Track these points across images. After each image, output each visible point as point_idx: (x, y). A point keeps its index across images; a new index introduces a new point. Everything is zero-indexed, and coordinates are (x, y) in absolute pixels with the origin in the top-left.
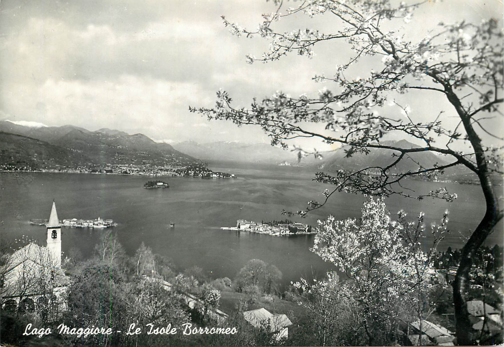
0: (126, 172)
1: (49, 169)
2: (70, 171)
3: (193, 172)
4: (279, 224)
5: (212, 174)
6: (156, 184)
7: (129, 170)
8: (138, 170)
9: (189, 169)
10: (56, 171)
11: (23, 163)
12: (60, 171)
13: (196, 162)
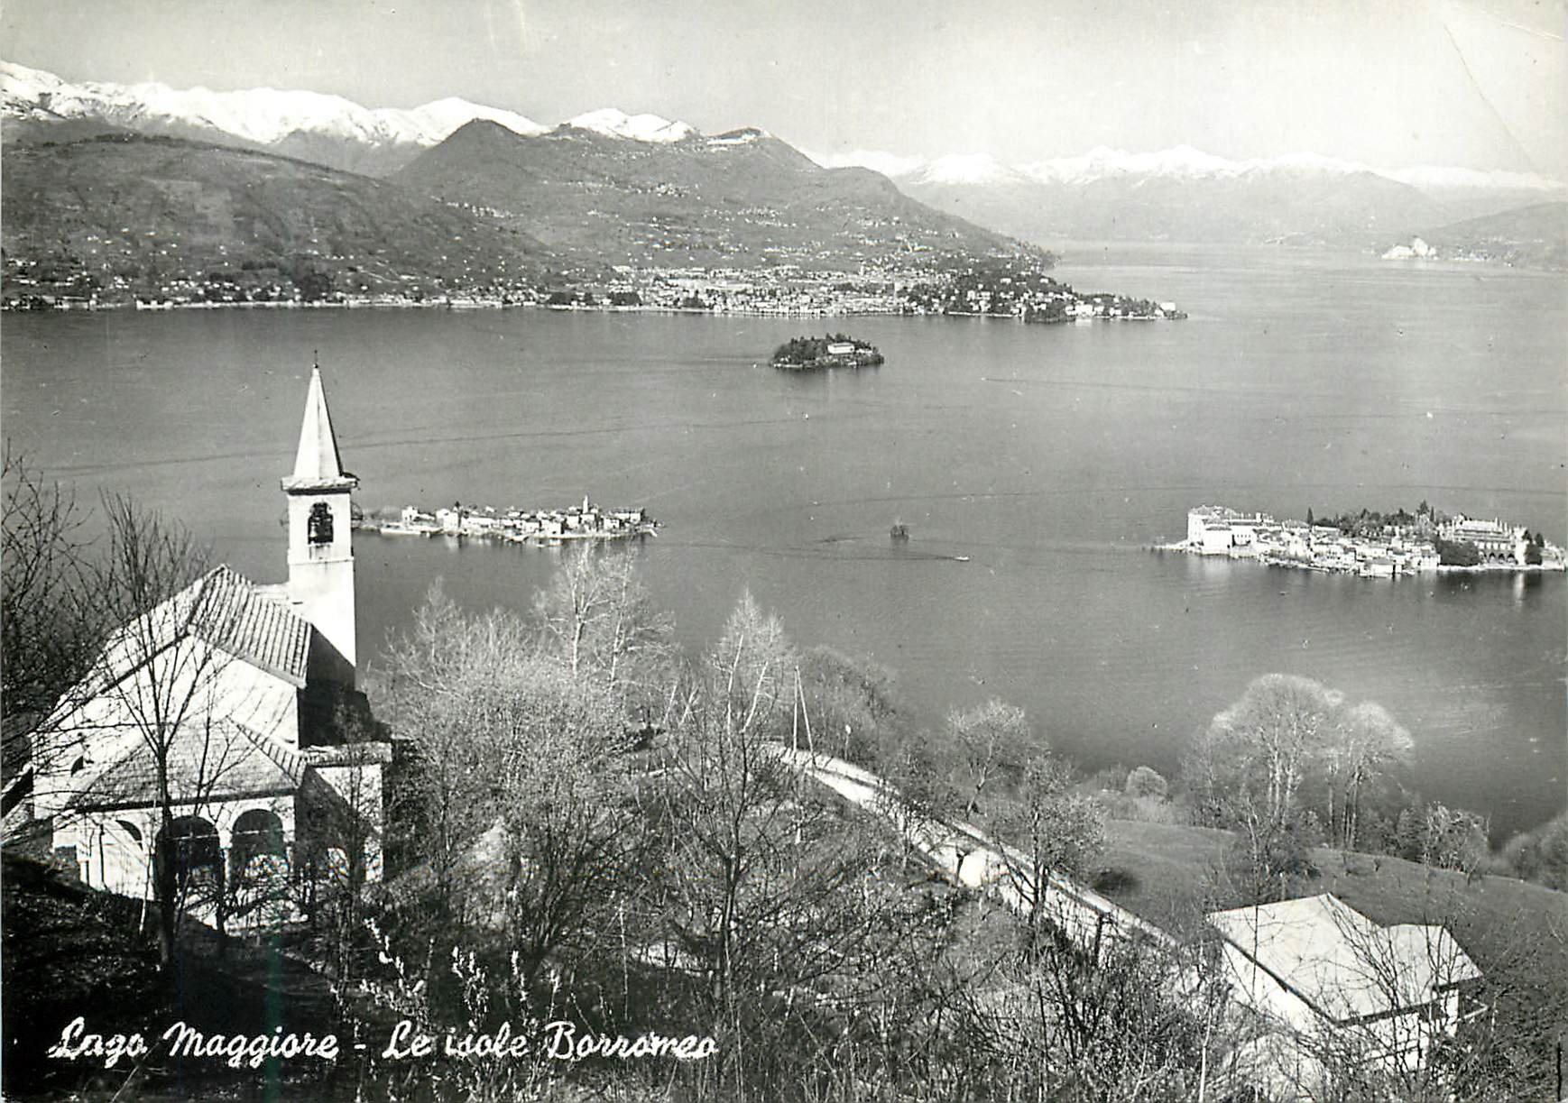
0: (695, 302)
1: (373, 290)
2: (462, 303)
3: (986, 295)
4: (1388, 528)
5: (1073, 302)
6: (825, 349)
7: (710, 293)
8: (744, 292)
9: (966, 283)
10: (403, 302)
11: (267, 271)
12: (418, 300)
13: (1002, 250)
